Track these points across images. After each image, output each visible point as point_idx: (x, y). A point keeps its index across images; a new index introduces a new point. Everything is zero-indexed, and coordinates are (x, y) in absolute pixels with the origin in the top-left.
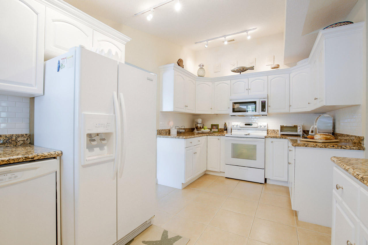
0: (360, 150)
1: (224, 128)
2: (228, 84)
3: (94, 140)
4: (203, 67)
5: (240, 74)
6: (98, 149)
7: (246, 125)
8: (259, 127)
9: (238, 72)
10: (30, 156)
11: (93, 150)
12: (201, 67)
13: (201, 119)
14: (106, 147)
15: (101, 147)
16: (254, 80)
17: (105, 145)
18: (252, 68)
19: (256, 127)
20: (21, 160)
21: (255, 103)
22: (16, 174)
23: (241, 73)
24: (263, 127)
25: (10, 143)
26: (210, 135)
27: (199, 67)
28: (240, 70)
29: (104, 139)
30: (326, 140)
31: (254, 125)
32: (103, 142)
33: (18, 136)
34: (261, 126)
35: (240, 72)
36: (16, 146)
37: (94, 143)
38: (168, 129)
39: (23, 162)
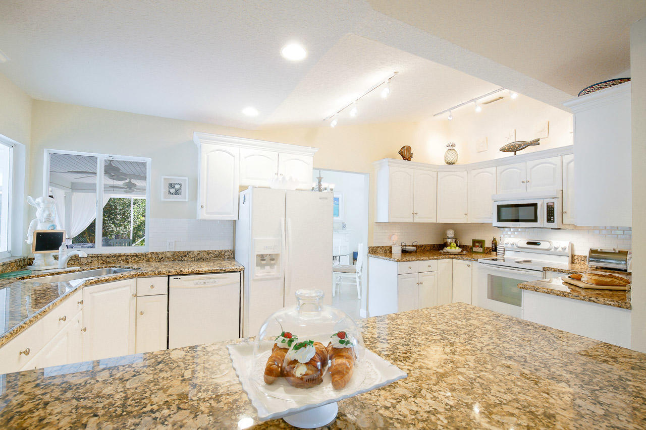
0: (621, 307)
1: (492, 247)
2: (492, 174)
3: (264, 260)
4: (454, 148)
5: (515, 154)
6: (269, 267)
7: (529, 243)
8: (553, 250)
9: (510, 151)
10: (223, 269)
11: (265, 268)
12: (451, 147)
13: (453, 230)
14: (275, 266)
15: (272, 266)
16: (538, 165)
17: (274, 264)
18: (536, 143)
19: (546, 248)
20: (218, 271)
21: (535, 205)
22: (216, 280)
23: (517, 152)
24: (560, 249)
25: (221, 257)
26: (456, 258)
27: (448, 148)
28: (514, 146)
29: (273, 259)
30: (597, 284)
31: (544, 245)
32: (272, 262)
33: (225, 252)
34: (556, 248)
35: (515, 152)
36: (224, 259)
37: (263, 262)
38: (389, 245)
39: (219, 273)
